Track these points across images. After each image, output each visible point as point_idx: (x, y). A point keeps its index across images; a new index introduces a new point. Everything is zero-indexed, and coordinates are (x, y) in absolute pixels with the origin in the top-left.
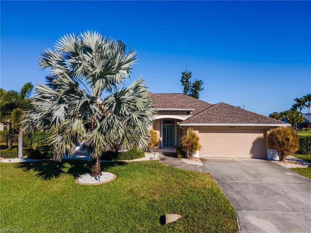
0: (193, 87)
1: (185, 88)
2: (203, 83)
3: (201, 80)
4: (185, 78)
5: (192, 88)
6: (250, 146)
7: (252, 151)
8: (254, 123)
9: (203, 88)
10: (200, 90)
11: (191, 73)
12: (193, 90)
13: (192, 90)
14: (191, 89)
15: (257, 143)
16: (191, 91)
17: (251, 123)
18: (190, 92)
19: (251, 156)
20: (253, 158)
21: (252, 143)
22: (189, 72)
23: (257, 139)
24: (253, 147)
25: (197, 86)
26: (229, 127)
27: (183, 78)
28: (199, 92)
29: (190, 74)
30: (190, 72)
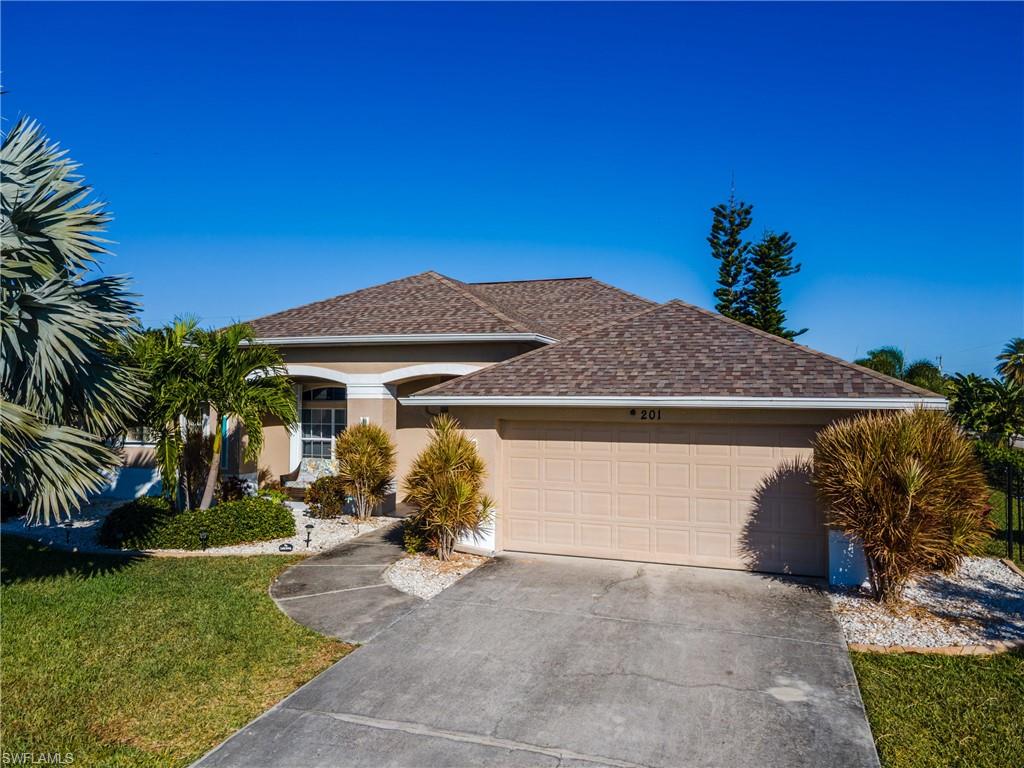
0: (757, 263)
1: (725, 270)
2: (793, 245)
3: (786, 234)
4: (727, 227)
5: (752, 266)
6: (741, 511)
7: (753, 536)
8: (747, 392)
9: (798, 266)
10: (783, 275)
11: (751, 207)
12: (755, 272)
13: (755, 276)
14: (749, 270)
15: (776, 494)
16: (751, 278)
17: (732, 392)
18: (746, 283)
19: (748, 560)
20: (755, 570)
21: (755, 494)
22: (738, 207)
23: (780, 475)
24: (757, 515)
25: (773, 256)
26: (633, 411)
27: (716, 228)
28: (777, 279)
29: (748, 212)
30: (742, 205)
